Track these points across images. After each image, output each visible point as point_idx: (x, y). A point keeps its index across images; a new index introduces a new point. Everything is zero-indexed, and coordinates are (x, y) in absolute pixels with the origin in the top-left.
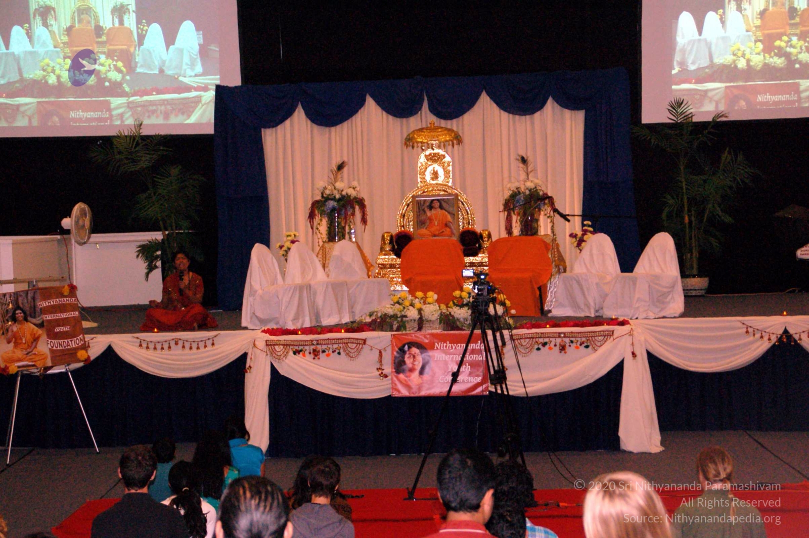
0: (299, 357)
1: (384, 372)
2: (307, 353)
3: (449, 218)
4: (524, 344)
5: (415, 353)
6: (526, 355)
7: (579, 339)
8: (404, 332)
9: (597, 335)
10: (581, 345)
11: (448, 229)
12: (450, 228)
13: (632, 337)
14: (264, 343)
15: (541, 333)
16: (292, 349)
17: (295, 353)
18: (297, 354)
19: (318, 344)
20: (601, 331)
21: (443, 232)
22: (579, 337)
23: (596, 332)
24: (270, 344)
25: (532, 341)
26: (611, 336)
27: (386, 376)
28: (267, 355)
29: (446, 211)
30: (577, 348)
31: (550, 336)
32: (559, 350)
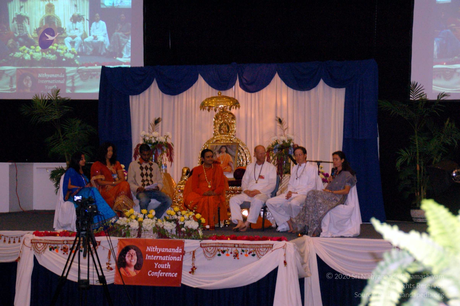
0: (53, 253)
1: (110, 266)
2: (60, 249)
3: (231, 159)
4: (209, 250)
5: (133, 253)
6: (210, 258)
7: (248, 249)
8: (128, 238)
9: (262, 247)
10: (249, 253)
11: (229, 167)
12: (231, 166)
13: (285, 249)
14: (30, 241)
15: (222, 244)
16: (49, 246)
17: (50, 249)
18: (52, 250)
19: (67, 244)
20: (264, 245)
21: (226, 169)
22: (248, 248)
23: (261, 245)
24: (34, 242)
25: (216, 248)
26: (271, 248)
27: (111, 269)
28: (31, 250)
29: (230, 154)
30: (246, 255)
31: (227, 246)
32: (234, 256)
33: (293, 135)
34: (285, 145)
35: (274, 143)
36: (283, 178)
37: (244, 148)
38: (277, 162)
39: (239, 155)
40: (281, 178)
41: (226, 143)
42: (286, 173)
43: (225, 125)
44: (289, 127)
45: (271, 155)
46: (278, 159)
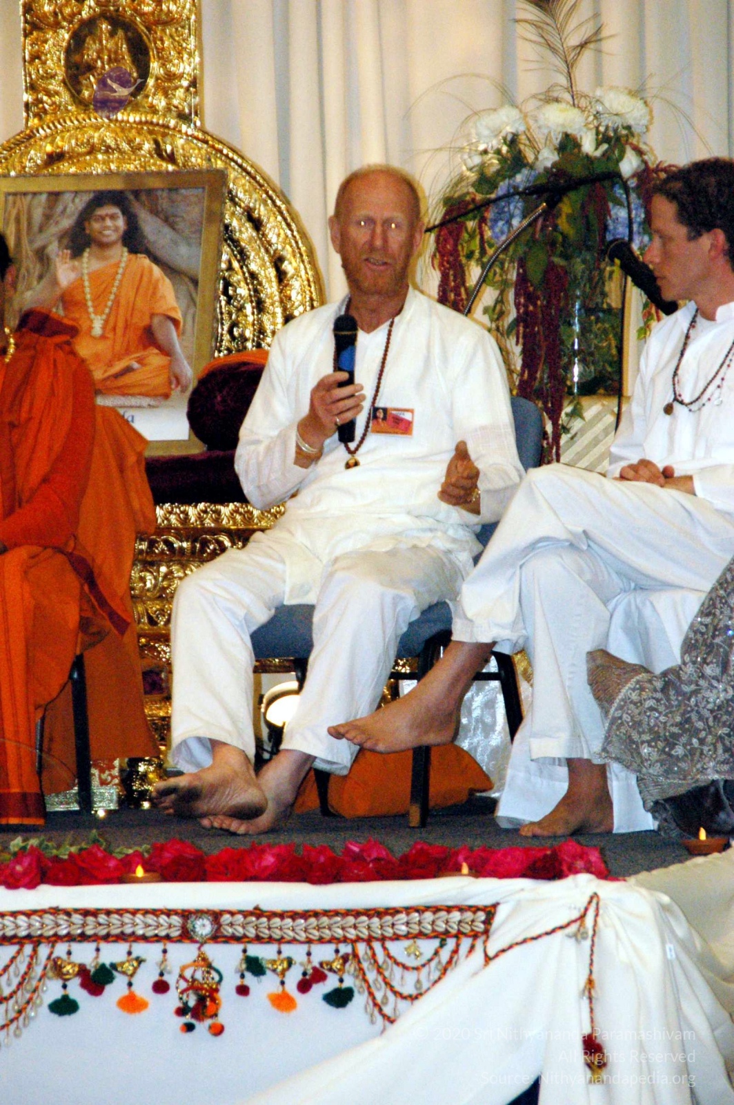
3: (169, 297)
7: (297, 952)
9: (403, 929)
10: (304, 986)
11: (155, 359)
12: (166, 351)
15: (86, 913)
20: (420, 910)
21: (128, 370)
22: (293, 941)
23: (394, 912)
25: (35, 951)
26: (475, 936)
29: (156, 260)
30: (282, 1002)
31: (128, 930)
32: (181, 1012)
33: (637, 92)
34: (578, 171)
35: (494, 163)
36: (566, 430)
37: (262, 211)
38: (517, 305)
39: (230, 268)
40: (549, 428)
41: (129, 176)
42: (589, 388)
43: (112, 34)
44: (604, 33)
45: (470, 256)
46: (522, 280)
